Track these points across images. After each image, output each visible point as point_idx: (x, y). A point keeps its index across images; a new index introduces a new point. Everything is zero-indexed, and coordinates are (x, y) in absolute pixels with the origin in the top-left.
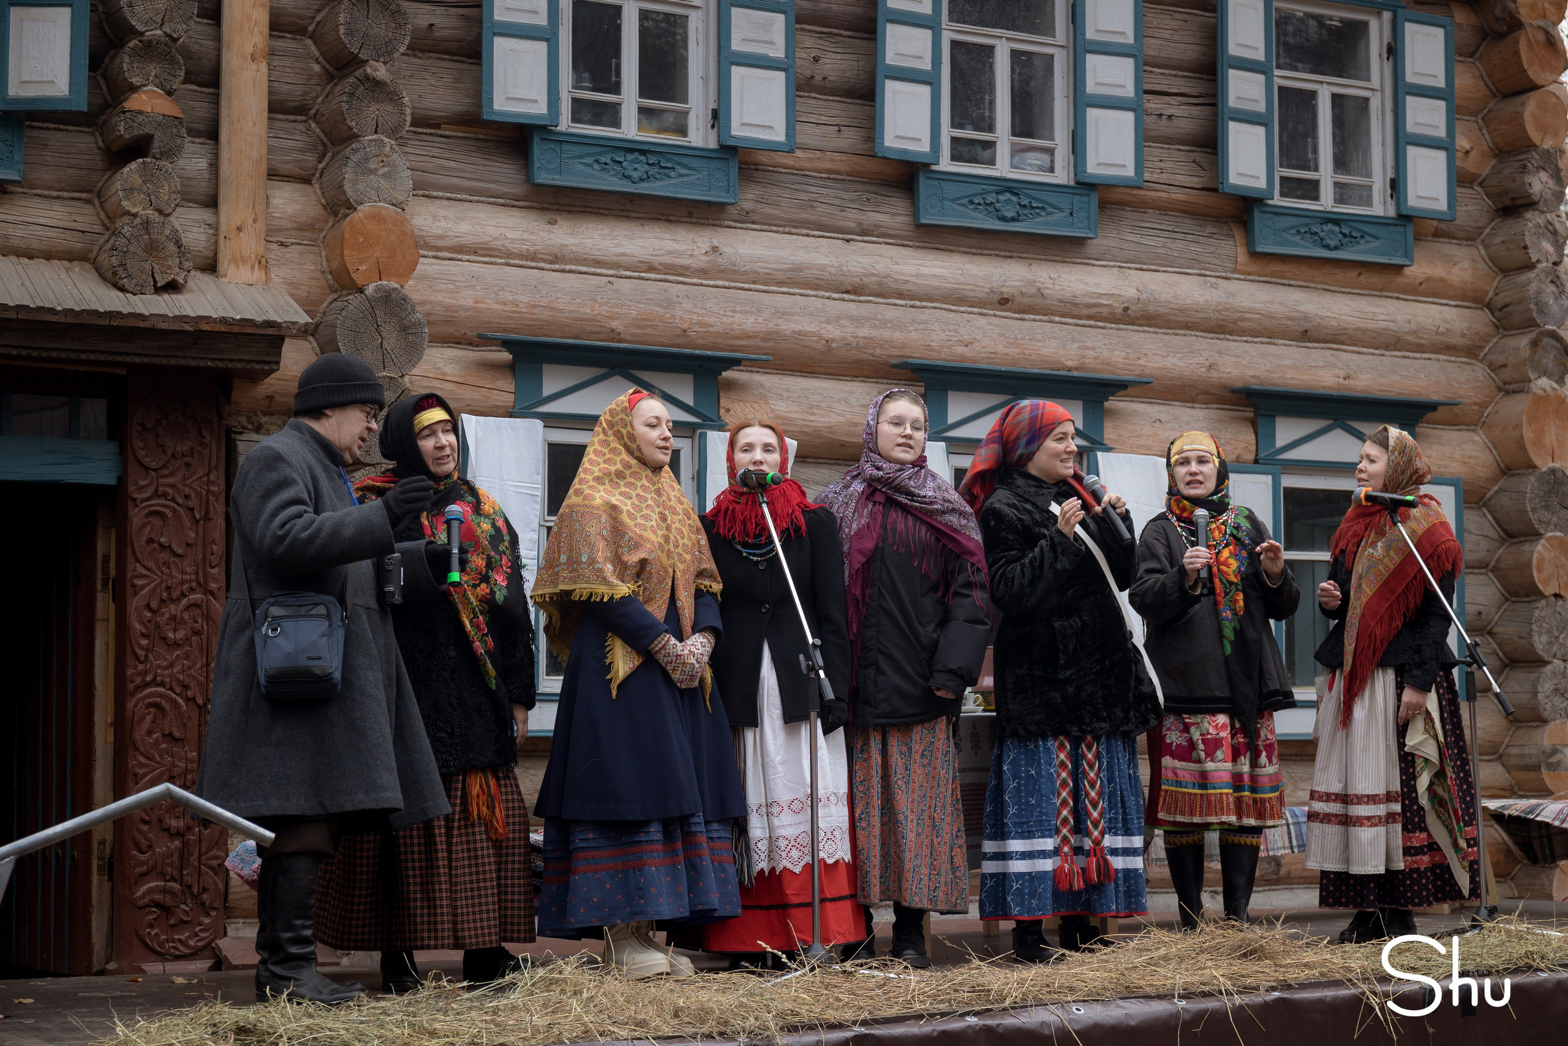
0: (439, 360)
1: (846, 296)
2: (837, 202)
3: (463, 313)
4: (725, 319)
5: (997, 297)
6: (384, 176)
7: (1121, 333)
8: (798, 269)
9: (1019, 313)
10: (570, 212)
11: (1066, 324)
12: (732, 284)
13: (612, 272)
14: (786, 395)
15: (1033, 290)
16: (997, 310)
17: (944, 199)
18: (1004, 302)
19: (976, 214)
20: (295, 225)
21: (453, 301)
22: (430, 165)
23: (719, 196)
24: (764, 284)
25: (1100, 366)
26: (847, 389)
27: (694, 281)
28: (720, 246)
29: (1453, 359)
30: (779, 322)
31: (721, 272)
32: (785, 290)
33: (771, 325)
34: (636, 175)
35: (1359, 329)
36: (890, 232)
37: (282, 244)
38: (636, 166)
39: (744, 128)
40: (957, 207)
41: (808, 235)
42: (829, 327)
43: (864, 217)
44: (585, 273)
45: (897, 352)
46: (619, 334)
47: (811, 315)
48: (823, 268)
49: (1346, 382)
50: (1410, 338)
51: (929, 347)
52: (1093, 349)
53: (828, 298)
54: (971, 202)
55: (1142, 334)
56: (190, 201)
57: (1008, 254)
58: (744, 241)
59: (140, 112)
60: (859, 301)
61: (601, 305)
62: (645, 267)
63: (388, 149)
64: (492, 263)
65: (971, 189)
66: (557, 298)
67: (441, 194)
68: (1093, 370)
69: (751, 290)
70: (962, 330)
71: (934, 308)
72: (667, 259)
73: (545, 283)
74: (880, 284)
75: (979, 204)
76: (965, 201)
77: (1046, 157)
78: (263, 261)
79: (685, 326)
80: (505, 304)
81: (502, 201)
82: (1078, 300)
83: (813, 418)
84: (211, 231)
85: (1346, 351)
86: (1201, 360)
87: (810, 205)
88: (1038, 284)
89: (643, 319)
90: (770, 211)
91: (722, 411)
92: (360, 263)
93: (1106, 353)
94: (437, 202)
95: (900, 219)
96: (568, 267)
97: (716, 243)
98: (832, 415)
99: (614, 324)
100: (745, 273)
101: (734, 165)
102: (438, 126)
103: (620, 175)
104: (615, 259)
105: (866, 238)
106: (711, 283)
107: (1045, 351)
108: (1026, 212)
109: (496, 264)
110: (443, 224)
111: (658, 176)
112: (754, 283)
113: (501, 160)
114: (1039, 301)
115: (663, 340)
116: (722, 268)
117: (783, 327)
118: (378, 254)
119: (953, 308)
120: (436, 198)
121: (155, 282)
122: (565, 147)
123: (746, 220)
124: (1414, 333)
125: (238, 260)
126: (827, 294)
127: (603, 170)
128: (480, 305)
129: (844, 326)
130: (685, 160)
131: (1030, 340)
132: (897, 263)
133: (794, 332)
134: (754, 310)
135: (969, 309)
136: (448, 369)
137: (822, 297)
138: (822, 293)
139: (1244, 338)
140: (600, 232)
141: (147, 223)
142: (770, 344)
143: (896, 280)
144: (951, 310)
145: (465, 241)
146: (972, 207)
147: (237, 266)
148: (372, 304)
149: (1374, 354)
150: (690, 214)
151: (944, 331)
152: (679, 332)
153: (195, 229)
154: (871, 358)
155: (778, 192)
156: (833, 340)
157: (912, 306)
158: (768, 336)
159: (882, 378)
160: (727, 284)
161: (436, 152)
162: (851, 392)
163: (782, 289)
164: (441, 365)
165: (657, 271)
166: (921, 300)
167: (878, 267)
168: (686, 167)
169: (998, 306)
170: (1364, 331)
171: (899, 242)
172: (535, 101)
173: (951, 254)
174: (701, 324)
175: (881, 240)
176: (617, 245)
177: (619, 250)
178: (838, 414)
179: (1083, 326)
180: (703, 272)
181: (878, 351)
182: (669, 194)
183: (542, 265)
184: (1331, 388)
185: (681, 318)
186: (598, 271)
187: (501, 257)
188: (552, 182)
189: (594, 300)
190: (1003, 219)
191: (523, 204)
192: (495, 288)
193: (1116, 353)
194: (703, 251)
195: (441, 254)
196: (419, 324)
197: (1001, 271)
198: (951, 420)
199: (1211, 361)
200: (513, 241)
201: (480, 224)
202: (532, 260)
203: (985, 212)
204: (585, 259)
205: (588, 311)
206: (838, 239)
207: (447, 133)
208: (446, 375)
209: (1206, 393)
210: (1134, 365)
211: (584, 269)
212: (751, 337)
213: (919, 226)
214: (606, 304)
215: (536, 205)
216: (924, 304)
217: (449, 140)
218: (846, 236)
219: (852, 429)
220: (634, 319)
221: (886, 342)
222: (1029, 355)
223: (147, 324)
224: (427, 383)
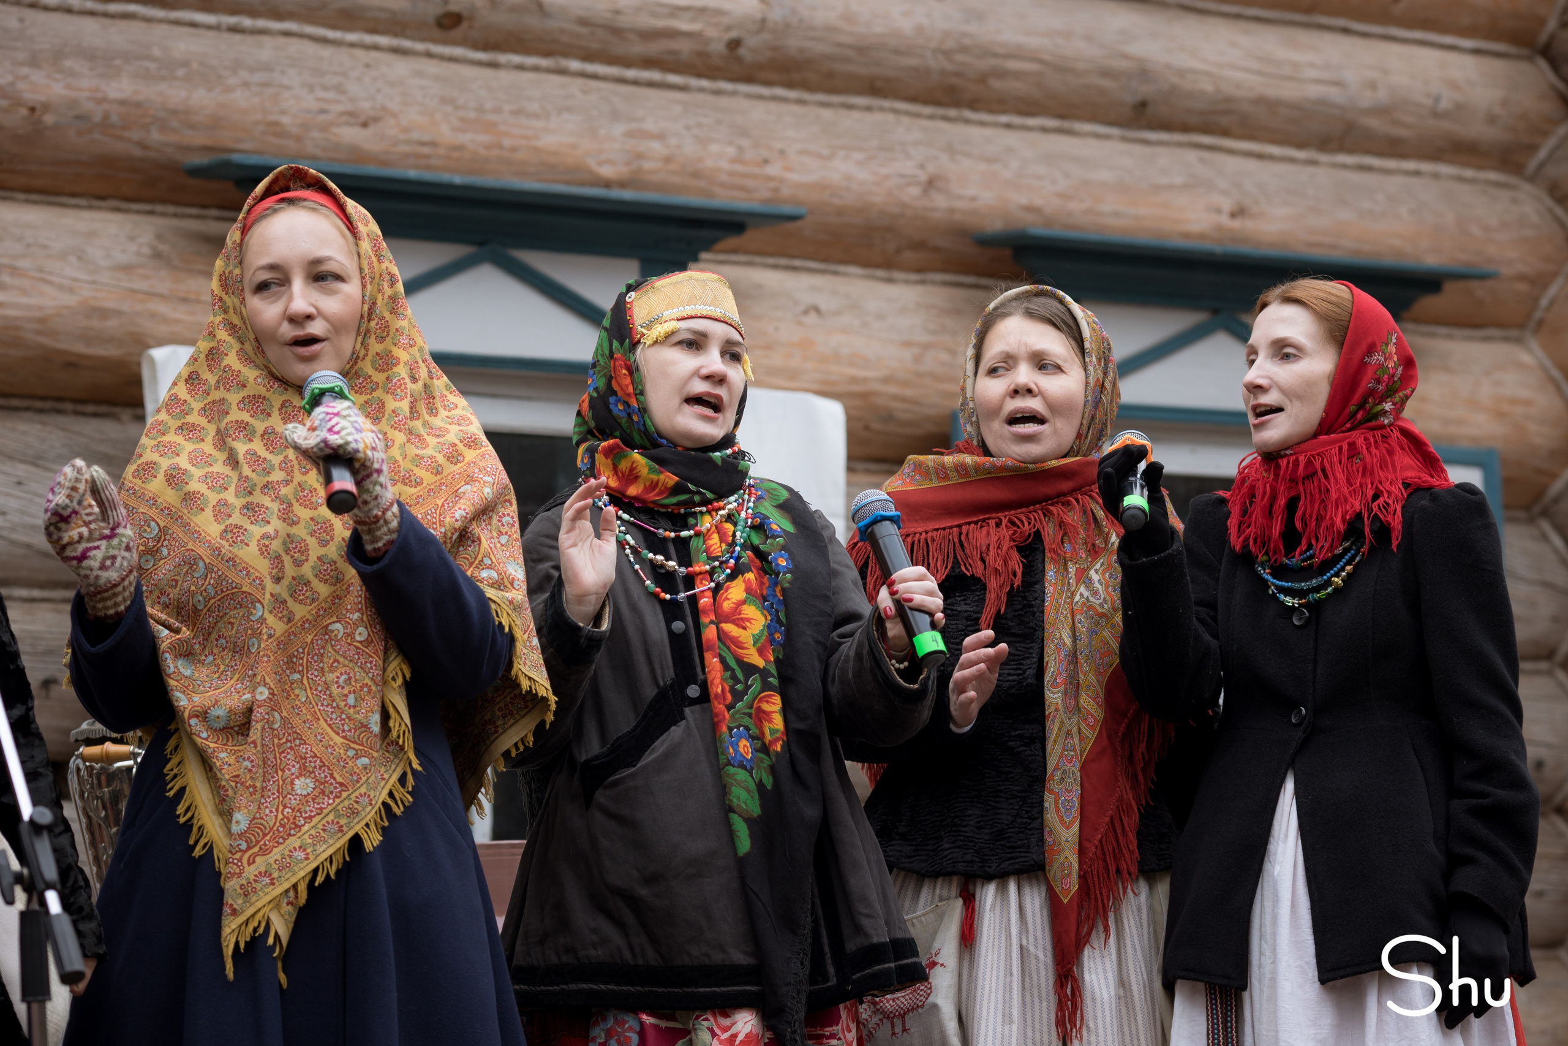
5: (433, 10)
7: (724, 102)
9: (484, 50)
16: (435, 41)
18: (449, 22)
25: (677, 180)
29: (1469, 173)
35: (1261, 101)
42: (34, 75)
45: (200, 139)
49: (1236, 224)
50: (1374, 123)
51: (275, 129)
52: (661, 137)
55: (773, 106)
68: (659, 187)
70: (352, 88)
85: (1231, 152)
86: (908, 167)
93: (690, 149)
98: (47, 289)
107: (549, 141)
119: (329, 33)
124: (1381, 111)
129: (77, 74)
131: (517, 113)
135: (368, 38)
139: (1004, 119)
149: (1292, 160)
151: (311, 88)
154: (138, 152)
156: (46, 107)
159: (164, 201)
169: (438, 32)
170: (1271, 105)
181: (156, 136)
184: (1202, 236)
193: (714, 148)
199: (931, 169)
209: (919, 245)
210: (755, 177)
219: (96, 323)
221: (174, 112)
222: (514, 150)
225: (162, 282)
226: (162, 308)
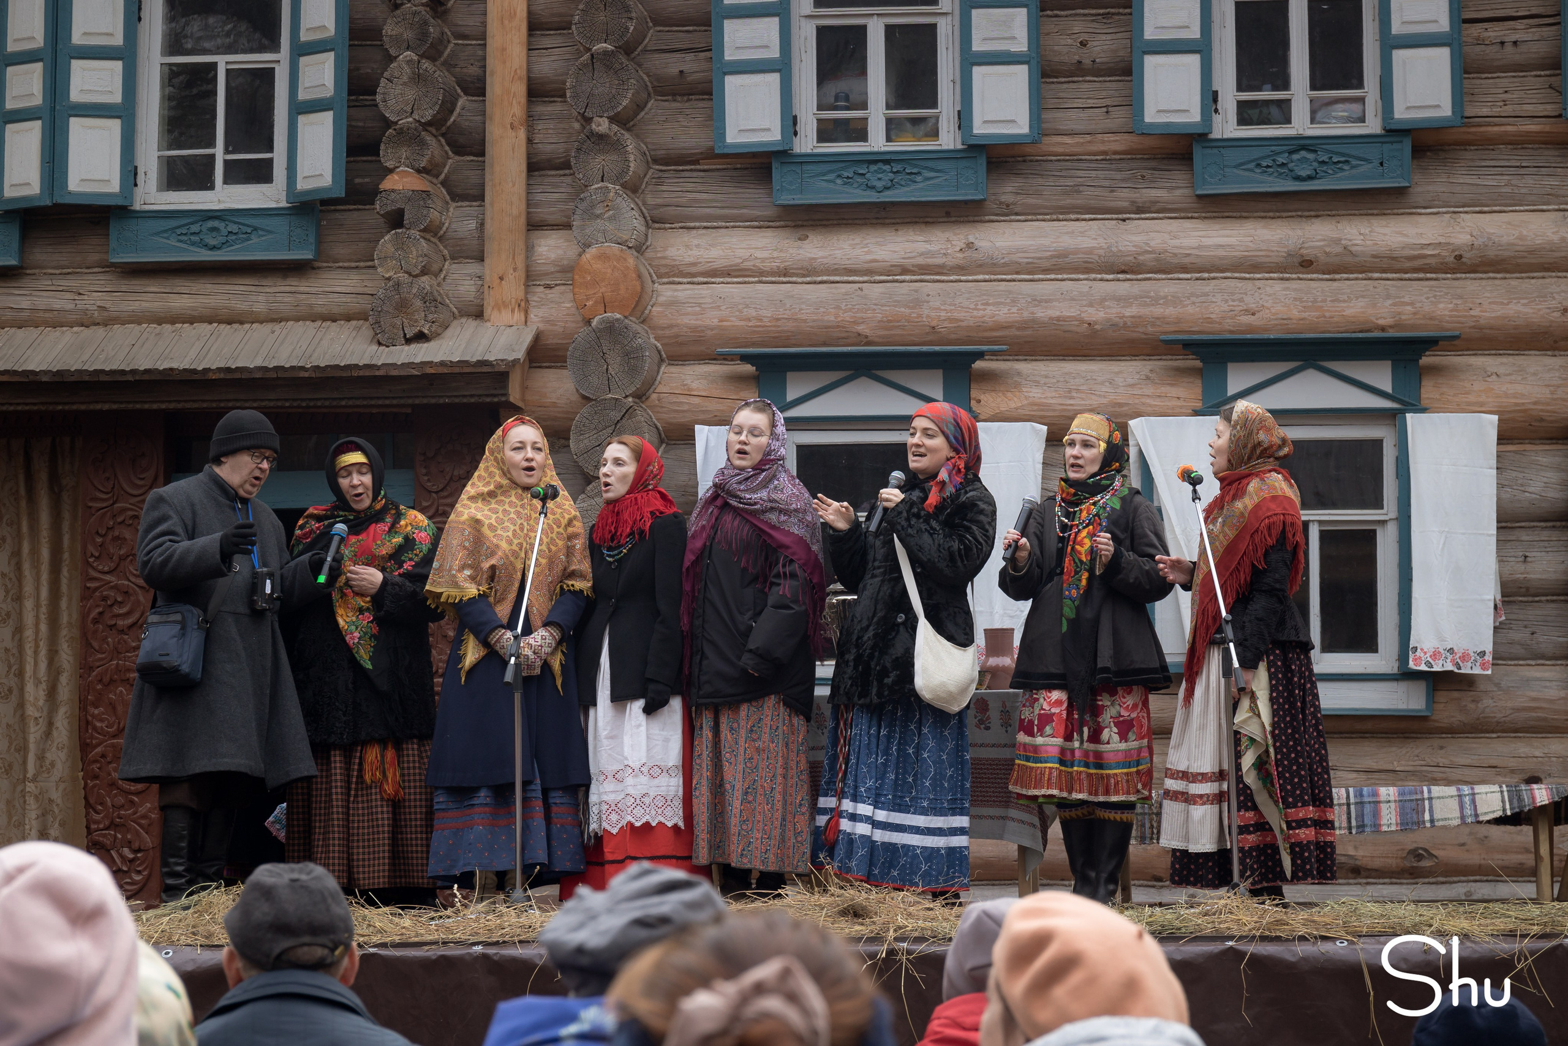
0: (688, 377)
1: (1121, 276)
2: (1107, 183)
3: (710, 333)
4: (975, 313)
5: (1296, 260)
6: (610, 219)
7: (1457, 283)
8: (1063, 254)
9: (1329, 273)
10: (825, 226)
11: (1388, 279)
12: (993, 277)
13: (866, 278)
14: (1043, 381)
15: (1338, 249)
16: (1303, 273)
17: (1225, 166)
18: (1306, 265)
19: (1265, 177)
20: (557, 268)
21: (699, 322)
22: (683, 200)
23: (966, 194)
24: (1029, 273)
25: (1422, 322)
26: (1116, 370)
27: (951, 278)
28: (976, 242)
30: (1035, 309)
31: (980, 267)
32: (1053, 276)
33: (1026, 315)
34: (879, 185)
36: (1170, 206)
37: (548, 287)
38: (880, 176)
39: (986, 125)
40: (1241, 173)
41: (1078, 220)
42: (1091, 310)
43: (1138, 195)
44: (838, 282)
46: (866, 337)
47: (1073, 299)
48: (1090, 252)
51: (1209, 320)
52: (1412, 304)
53: (1101, 280)
54: (1259, 165)
56: (467, 258)
57: (1313, 213)
58: (1004, 233)
59: (393, 191)
60: (1137, 280)
61: (845, 311)
62: (899, 270)
63: (612, 194)
64: (745, 283)
65: (1257, 153)
66: (801, 309)
67: (697, 224)
69: (1014, 281)
70: (1247, 299)
71: (1225, 278)
72: (921, 261)
73: (792, 297)
74: (1157, 260)
75: (1268, 167)
76: (1251, 166)
77: (1356, 108)
78: (523, 304)
79: (934, 323)
80: (749, 320)
81: (756, 223)
82: (1396, 254)
83: (1071, 402)
84: (480, 283)
86: (1554, 304)
87: (1076, 190)
88: (1343, 242)
89: (889, 321)
90: (1031, 201)
91: (973, 403)
92: (588, 300)
93: (1427, 308)
94: (695, 231)
95: (1178, 192)
96: (819, 279)
97: (971, 239)
98: (1093, 397)
99: (861, 328)
100: (1005, 265)
101: (982, 162)
102: (696, 162)
103: (863, 187)
104: (866, 266)
105: (1143, 216)
106: (970, 278)
107: (1348, 312)
108: (1325, 168)
109: (749, 283)
110: (695, 252)
111: (903, 183)
112: (1017, 273)
113: (752, 186)
114: (1349, 259)
115: (913, 338)
116: (980, 262)
117: (1039, 315)
118: (603, 289)
119: (1247, 276)
120: (694, 228)
121: (405, 335)
122: (806, 167)
123: (1008, 212)
125: (500, 306)
126: (1099, 276)
127: (845, 184)
128: (725, 323)
129: (1109, 307)
130: (930, 164)
131: (1334, 301)
132: (1175, 237)
133: (1051, 318)
134: (1008, 301)
135: (1267, 275)
136: (694, 385)
137: (1095, 280)
138: (1094, 276)
140: (851, 242)
141: (398, 284)
142: (1028, 332)
143: (1175, 255)
144: (1246, 279)
145: (719, 264)
146: (1258, 171)
147: (499, 310)
148: (599, 334)
150: (948, 214)
151: (1226, 301)
152: (928, 329)
153: (466, 282)
154: (1143, 336)
155: (1040, 181)
156: (1096, 323)
157: (1197, 279)
158: (1024, 325)
160: (987, 277)
161: (689, 186)
162: (1120, 372)
163: (1048, 276)
164: (689, 382)
165: (913, 273)
166: (1209, 271)
167: (1152, 244)
168: (932, 170)
169: (1301, 269)
171: (1183, 215)
172: (769, 130)
173: (1243, 221)
174: (950, 320)
175: (1161, 215)
176: (867, 253)
177: (869, 257)
178: (1100, 396)
179: (1410, 279)
180: (960, 269)
181: (1150, 329)
182: (913, 199)
183: (794, 279)
185: (928, 316)
186: (851, 279)
187: (754, 276)
188: (791, 202)
189: (838, 307)
190: (1298, 178)
191: (778, 224)
192: (740, 307)
193: (1441, 306)
194: (958, 249)
195: (695, 280)
196: (641, 348)
197: (1299, 232)
198: (1231, 392)
200: (763, 260)
201: (730, 248)
202: (785, 275)
203: (1276, 174)
204: (836, 269)
205: (832, 318)
206: (1112, 219)
207: (706, 167)
208: (692, 390)
210: (1465, 316)
211: (837, 278)
212: (1006, 327)
213: (1200, 197)
214: (850, 310)
215: (790, 223)
216: (1212, 275)
217: (707, 174)
218: (1120, 216)
220: (879, 322)
221: (1158, 318)
222: (1331, 317)
223: (381, 373)
224: (674, 399)
225: (1149, 390)
226: (1148, 401)
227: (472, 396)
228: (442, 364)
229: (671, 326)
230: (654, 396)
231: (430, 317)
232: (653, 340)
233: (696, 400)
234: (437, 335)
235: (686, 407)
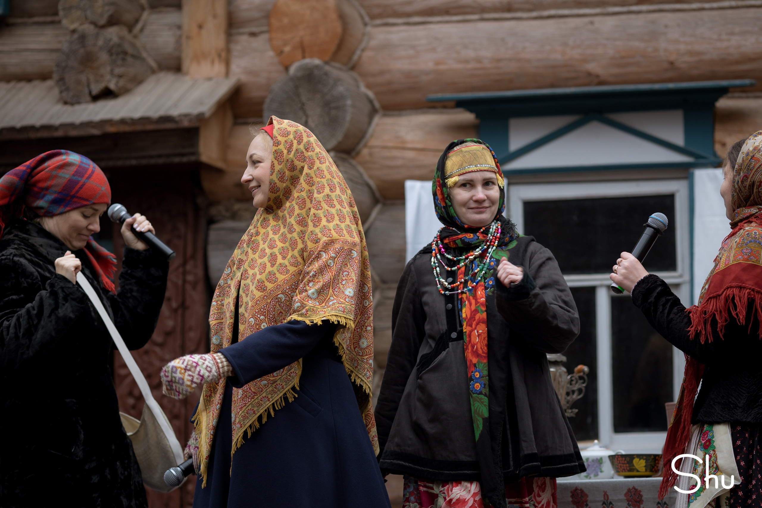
3: (425, 78)
4: (719, 44)
21: (413, 67)
37: (252, 34)
46: (597, 76)
56: (165, 6)
61: (573, 48)
64: (465, 21)
66: (525, 48)
73: (516, 34)
79: (673, 58)
80: (467, 61)
84: (179, 32)
89: (623, 57)
91: (715, 145)
92: (286, 45)
99: (592, 67)
115: (649, 75)
118: (302, 33)
121: (91, 92)
125: (199, 57)
128: (441, 67)
136: (409, 137)
141: (83, 37)
147: (198, 62)
148: (297, 82)
152: (666, 65)
153: (165, 33)
164: (404, 134)
174: (691, 53)
185: (665, 50)
189: (565, 44)
192: (458, 47)
195: (411, 20)
196: (342, 97)
205: (559, 57)
208: (407, 142)
214: (579, 46)
220: (611, 58)
223: (59, 134)
224: (386, 153)
227: (160, 156)
228: (123, 121)
229: (382, 73)
230: (365, 152)
231: (117, 71)
232: (363, 89)
233: (410, 154)
234: (125, 91)
235: (399, 162)
